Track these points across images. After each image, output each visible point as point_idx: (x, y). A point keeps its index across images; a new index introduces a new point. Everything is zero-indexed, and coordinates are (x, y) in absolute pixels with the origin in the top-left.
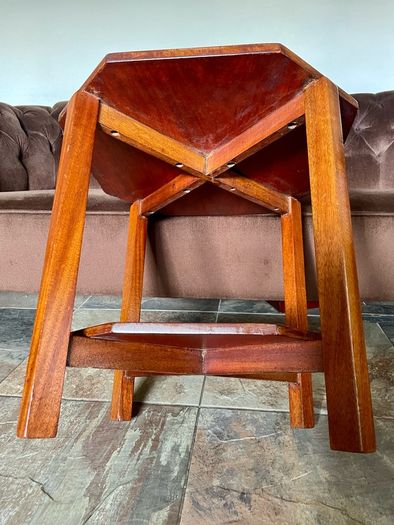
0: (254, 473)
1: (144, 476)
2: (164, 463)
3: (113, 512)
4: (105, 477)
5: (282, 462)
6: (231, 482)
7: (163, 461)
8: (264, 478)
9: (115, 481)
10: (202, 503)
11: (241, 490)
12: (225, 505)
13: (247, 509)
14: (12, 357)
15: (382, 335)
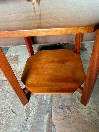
0: (70, 100)
1: (40, 104)
2: (45, 99)
3: (33, 117)
4: (30, 106)
5: (78, 96)
6: (65, 103)
7: (45, 98)
8: (73, 101)
9: (32, 107)
10: (57, 111)
11: (68, 106)
12: (64, 111)
13: (70, 112)
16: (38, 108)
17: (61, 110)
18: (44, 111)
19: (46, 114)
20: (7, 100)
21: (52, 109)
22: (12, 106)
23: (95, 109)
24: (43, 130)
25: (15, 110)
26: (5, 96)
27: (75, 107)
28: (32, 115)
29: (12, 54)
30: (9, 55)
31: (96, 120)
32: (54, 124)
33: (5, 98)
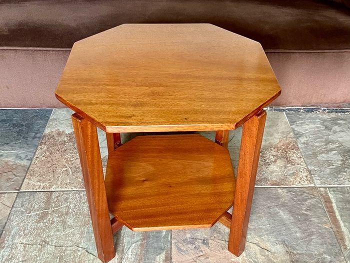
1: (146, 237)
3: (133, 259)
4: (123, 240)
6: (197, 234)
9: (129, 242)
10: (182, 248)
11: (203, 239)
12: (195, 248)
13: (207, 249)
14: (20, 158)
15: (286, 123)
16: (141, 244)
17: (189, 246)
18: (155, 248)
19: (160, 254)
20: (69, 231)
21: (171, 245)
22: (82, 241)
23: (256, 242)
25: (91, 248)
26: (64, 223)
27: (217, 240)
28: (130, 256)
29: (61, 130)
30: (54, 130)
31: (256, 260)
33: (64, 226)
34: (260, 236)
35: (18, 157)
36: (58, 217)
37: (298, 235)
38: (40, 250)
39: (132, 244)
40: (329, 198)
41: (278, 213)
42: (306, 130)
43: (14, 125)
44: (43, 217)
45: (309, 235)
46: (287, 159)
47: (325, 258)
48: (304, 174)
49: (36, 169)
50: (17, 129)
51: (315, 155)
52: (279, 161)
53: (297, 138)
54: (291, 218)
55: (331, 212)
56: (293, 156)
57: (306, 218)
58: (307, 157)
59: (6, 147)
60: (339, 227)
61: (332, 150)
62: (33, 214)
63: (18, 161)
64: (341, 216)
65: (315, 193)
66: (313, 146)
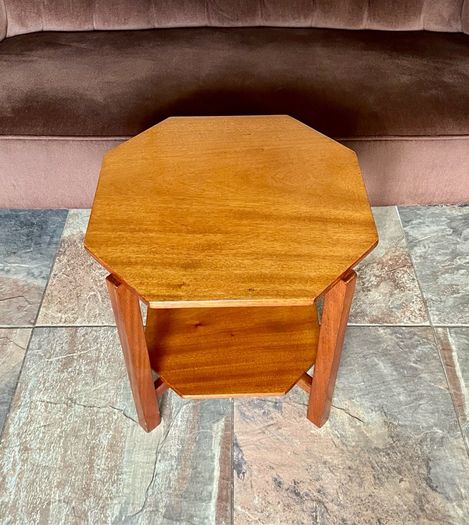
3: (184, 427)
9: (178, 403)
10: (247, 413)
11: (275, 401)
12: (264, 413)
13: (279, 415)
14: (33, 275)
15: (397, 223)
16: (194, 407)
17: (257, 410)
18: (212, 412)
19: (218, 421)
20: (101, 385)
21: (233, 408)
22: (118, 400)
23: (345, 407)
24: (212, 458)
25: (129, 411)
26: (94, 373)
27: (294, 403)
30: (75, 232)
32: (240, 443)
33: (94, 378)
34: (351, 399)
35: (30, 273)
36: (86, 364)
37: (402, 398)
38: (65, 412)
39: (182, 406)
40: (448, 344)
41: (376, 365)
42: (425, 235)
43: (23, 224)
44: (66, 364)
45: (416, 399)
46: (395, 281)
47: (435, 433)
48: (416, 306)
49: (55, 293)
50: (25, 231)
51: (435, 276)
52: (383, 285)
53: (412, 248)
54: (394, 373)
55: (450, 365)
56: (404, 277)
57: (415, 374)
58: (424, 278)
59: (13, 259)
60: (458, 388)
61: (459, 268)
62: (54, 359)
63: (31, 280)
64: (463, 371)
65: (430, 336)
66: (433, 261)
